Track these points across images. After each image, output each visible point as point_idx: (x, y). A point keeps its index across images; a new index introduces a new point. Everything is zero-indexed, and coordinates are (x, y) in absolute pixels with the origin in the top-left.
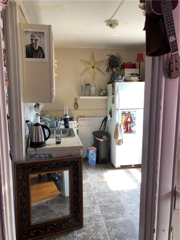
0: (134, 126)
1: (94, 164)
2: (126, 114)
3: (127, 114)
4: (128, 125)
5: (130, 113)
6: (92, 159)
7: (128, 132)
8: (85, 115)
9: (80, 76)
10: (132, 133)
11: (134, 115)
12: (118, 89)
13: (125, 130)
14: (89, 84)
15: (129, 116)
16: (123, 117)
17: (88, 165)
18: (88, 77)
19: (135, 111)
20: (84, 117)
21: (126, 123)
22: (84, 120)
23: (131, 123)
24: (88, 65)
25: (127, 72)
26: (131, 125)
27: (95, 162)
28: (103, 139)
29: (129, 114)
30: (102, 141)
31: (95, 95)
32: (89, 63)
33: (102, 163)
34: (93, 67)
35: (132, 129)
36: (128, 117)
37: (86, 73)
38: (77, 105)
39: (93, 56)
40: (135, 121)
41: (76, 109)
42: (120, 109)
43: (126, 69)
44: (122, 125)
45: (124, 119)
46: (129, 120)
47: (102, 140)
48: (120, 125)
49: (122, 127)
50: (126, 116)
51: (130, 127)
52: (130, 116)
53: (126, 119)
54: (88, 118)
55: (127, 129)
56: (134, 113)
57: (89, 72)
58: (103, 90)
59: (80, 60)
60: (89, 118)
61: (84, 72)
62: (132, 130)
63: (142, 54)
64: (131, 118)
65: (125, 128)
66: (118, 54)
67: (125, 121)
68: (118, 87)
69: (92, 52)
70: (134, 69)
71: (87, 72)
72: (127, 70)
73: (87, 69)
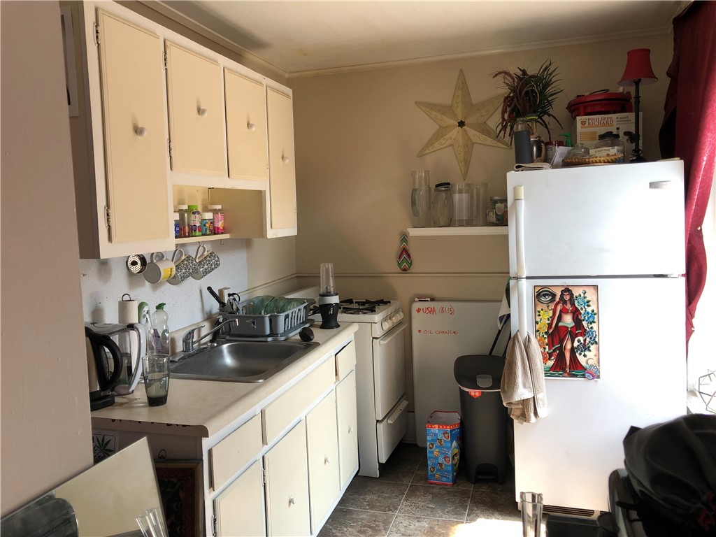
0: (593, 347)
1: (444, 479)
2: (554, 296)
3: (557, 299)
4: (561, 341)
5: (572, 295)
6: (436, 458)
7: (565, 372)
8: (437, 295)
9: (419, 156)
10: (584, 376)
11: (588, 304)
12: (516, 199)
13: (550, 363)
14: (448, 184)
15: (569, 307)
16: (539, 309)
17: (426, 478)
18: (445, 159)
19: (596, 287)
20: (433, 300)
21: (555, 336)
22: (432, 311)
23: (577, 335)
24: (445, 118)
25: (584, 130)
26: (576, 344)
27: (448, 472)
28: (478, 388)
29: (567, 298)
30: (477, 394)
31: (469, 223)
32: (446, 110)
33: (477, 481)
34: (461, 124)
35: (581, 359)
36: (564, 311)
37: (437, 145)
38: (409, 256)
39: (465, 83)
40: (595, 328)
41: (405, 270)
42: (527, 278)
43: (578, 118)
44: (533, 339)
45: (546, 317)
46: (568, 320)
47: (475, 393)
48: (528, 340)
49: (537, 351)
50: (552, 306)
51: (573, 351)
52: (573, 304)
53: (553, 318)
54: (446, 305)
55: (561, 357)
56: (590, 296)
57: (448, 143)
58: (496, 202)
59: (417, 103)
60: (453, 304)
61: (430, 143)
62: (584, 364)
63: (649, 51)
64: (576, 313)
65: (551, 355)
66: (548, 63)
67: (550, 325)
68: (515, 190)
69: (461, 70)
70: (614, 116)
71: (442, 140)
72: (583, 123)
73: (441, 132)
